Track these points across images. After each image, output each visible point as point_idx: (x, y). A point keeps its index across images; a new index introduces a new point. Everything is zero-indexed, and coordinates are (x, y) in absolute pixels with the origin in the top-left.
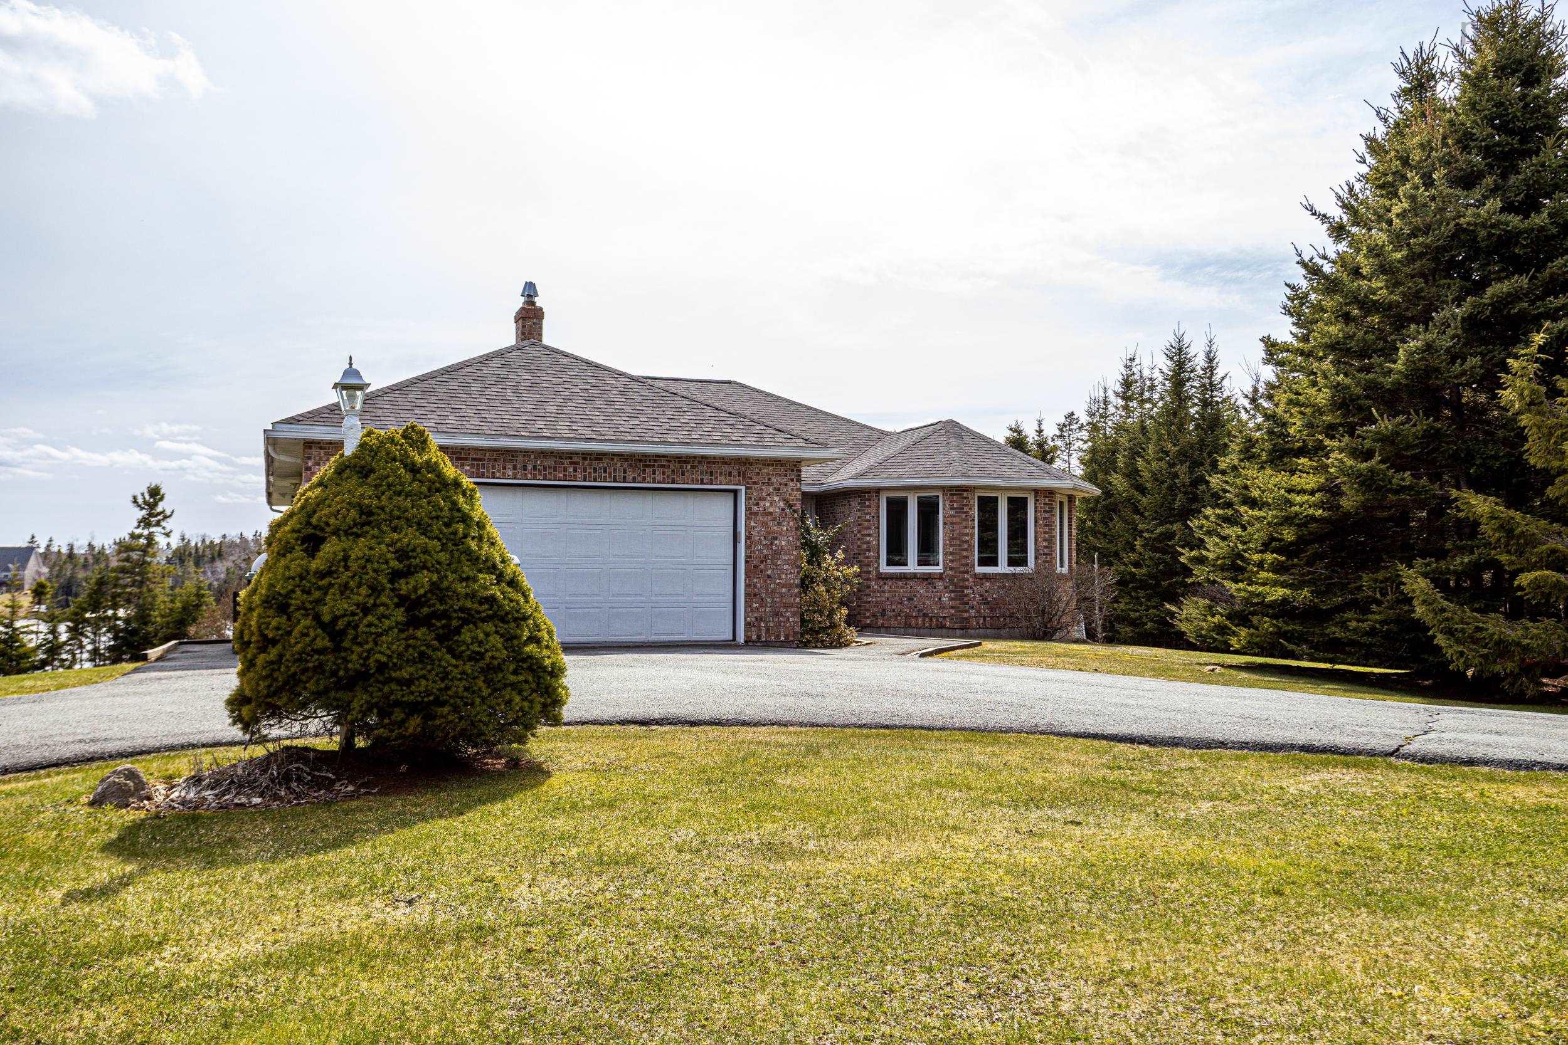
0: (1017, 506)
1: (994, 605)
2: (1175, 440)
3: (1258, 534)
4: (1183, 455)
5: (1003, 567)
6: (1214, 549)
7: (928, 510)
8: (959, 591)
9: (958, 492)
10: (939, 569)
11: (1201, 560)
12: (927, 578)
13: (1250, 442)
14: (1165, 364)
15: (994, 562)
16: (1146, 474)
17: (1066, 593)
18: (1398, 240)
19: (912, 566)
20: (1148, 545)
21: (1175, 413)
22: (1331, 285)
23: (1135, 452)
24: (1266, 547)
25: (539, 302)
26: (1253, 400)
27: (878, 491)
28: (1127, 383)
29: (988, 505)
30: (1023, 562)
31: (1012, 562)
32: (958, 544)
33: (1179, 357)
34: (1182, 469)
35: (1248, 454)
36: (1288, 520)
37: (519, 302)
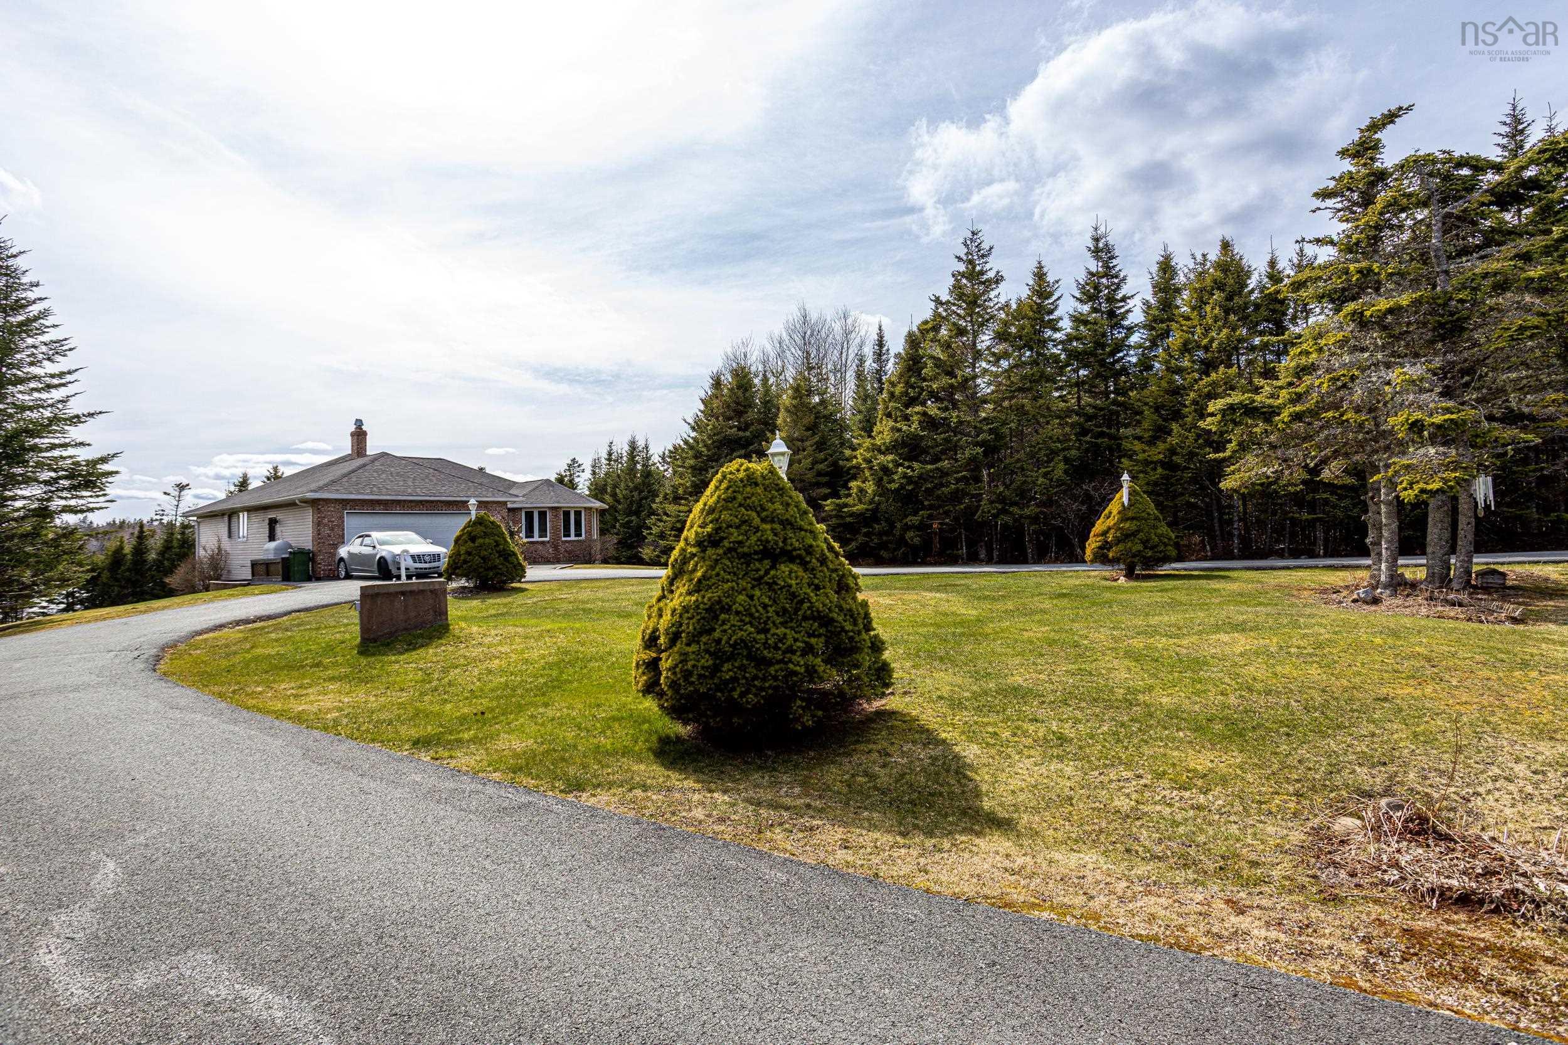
0: (578, 514)
1: (569, 552)
2: (632, 480)
3: (669, 525)
4: (636, 488)
5: (573, 538)
6: (655, 530)
7: (543, 515)
8: (556, 548)
9: (554, 509)
10: (547, 539)
11: (651, 534)
12: (543, 543)
13: (666, 494)
14: (626, 448)
15: (569, 536)
16: (620, 496)
17: (597, 547)
18: (710, 437)
19: (536, 538)
20: (622, 525)
21: (631, 470)
22: (691, 447)
23: (615, 487)
24: (672, 529)
25: (364, 428)
26: (663, 458)
27: (521, 509)
28: (610, 454)
29: (567, 514)
30: (580, 535)
31: (576, 535)
32: (555, 529)
33: (633, 445)
34: (636, 494)
35: (665, 498)
36: (678, 521)
37: (353, 428)
